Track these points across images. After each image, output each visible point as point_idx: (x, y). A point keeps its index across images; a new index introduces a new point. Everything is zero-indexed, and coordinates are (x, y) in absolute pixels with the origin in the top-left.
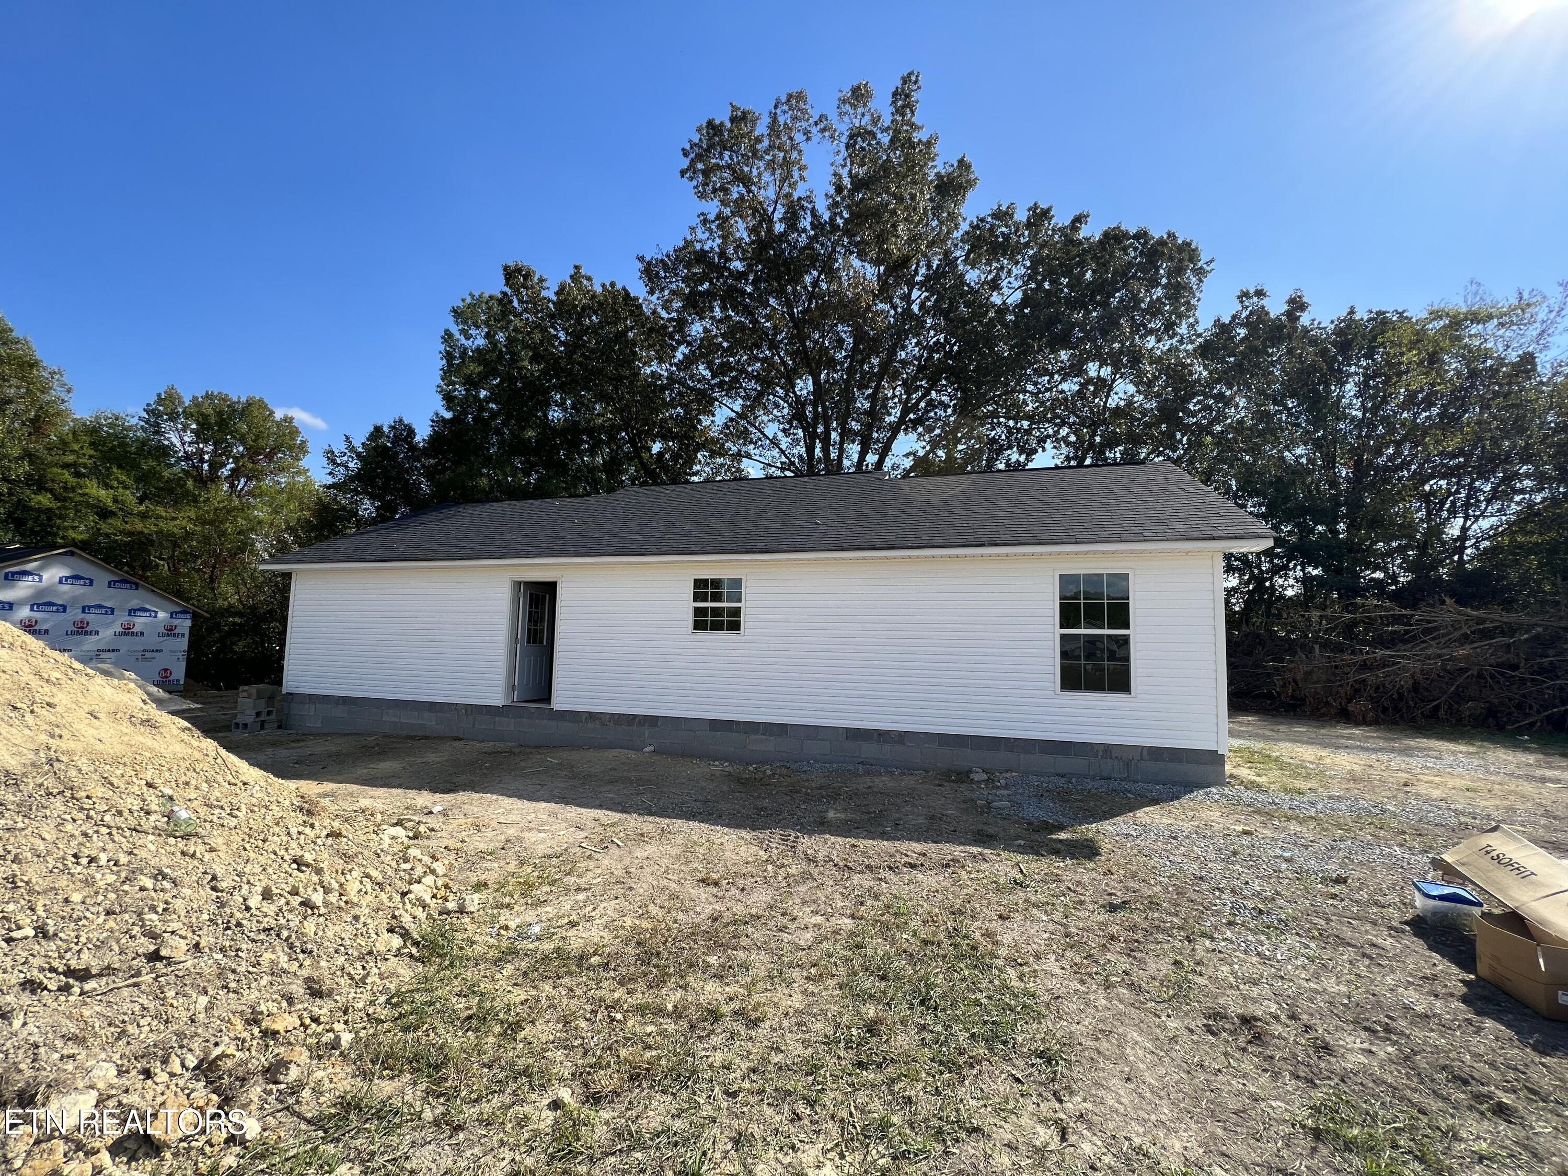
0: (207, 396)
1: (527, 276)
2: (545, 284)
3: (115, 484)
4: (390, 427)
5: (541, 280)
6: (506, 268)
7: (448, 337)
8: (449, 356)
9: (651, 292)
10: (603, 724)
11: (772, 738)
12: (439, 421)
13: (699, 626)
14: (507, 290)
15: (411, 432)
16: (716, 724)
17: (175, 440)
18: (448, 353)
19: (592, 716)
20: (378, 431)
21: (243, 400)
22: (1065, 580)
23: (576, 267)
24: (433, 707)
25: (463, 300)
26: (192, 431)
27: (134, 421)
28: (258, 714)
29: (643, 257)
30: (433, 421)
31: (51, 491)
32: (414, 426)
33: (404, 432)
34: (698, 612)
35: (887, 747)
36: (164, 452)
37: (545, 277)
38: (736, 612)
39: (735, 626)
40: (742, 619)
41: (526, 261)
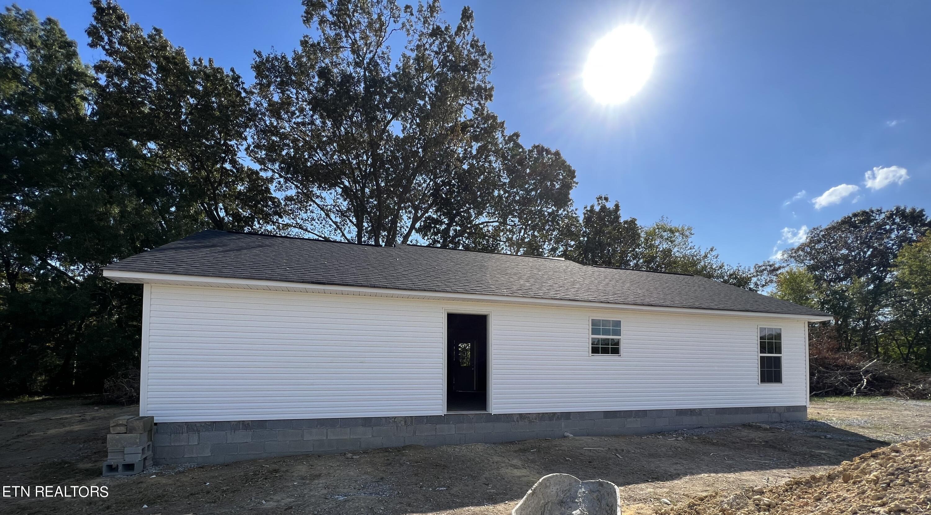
10: (530, 422)
13: (595, 350)
16: (608, 414)
19: (522, 416)
22: (762, 330)
24: (367, 422)
34: (594, 341)
35: (694, 417)
38: (617, 342)
39: (616, 351)
40: (620, 346)
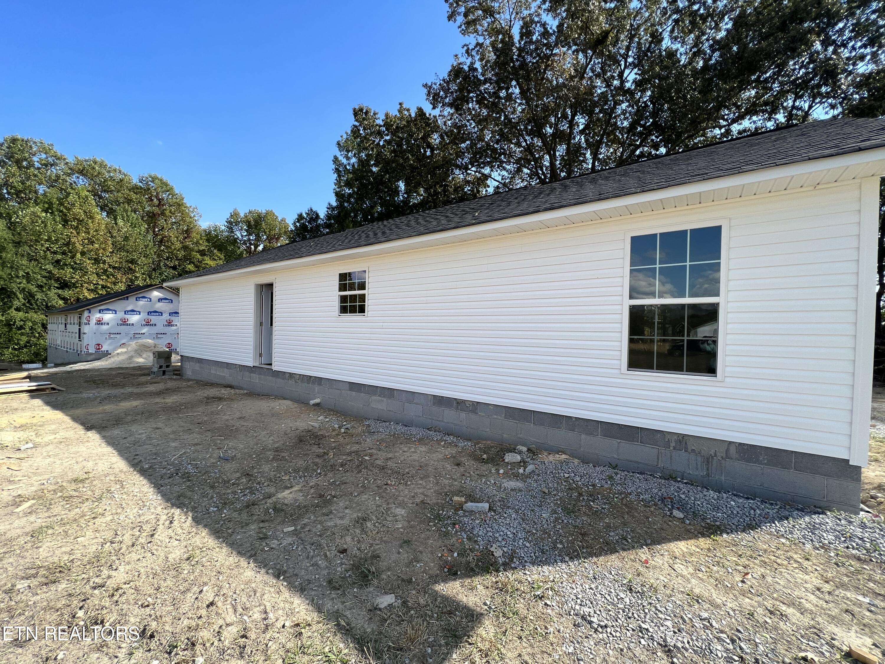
0: (250, 212)
1: (367, 113)
2: (377, 116)
3: (216, 258)
4: (306, 213)
5: (375, 114)
6: (354, 110)
7: (336, 160)
8: (337, 171)
9: (434, 108)
10: (296, 382)
11: (385, 399)
12: (330, 207)
13: (344, 310)
14: (357, 124)
15: (317, 216)
17: (239, 235)
18: (336, 169)
19: (291, 375)
20: (300, 217)
21: (264, 211)
23: (400, 104)
24: (228, 366)
25: (341, 137)
26: (245, 230)
27: (223, 228)
28: (161, 367)
29: (426, 84)
30: (328, 208)
31: (193, 263)
32: (318, 212)
33: (314, 216)
34: (343, 299)
35: (463, 415)
36: (235, 241)
37: (377, 111)
38: (362, 298)
39: (362, 310)
40: (366, 304)
41: (365, 104)
